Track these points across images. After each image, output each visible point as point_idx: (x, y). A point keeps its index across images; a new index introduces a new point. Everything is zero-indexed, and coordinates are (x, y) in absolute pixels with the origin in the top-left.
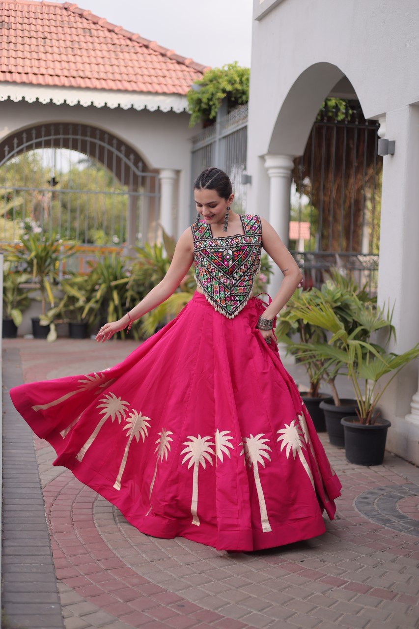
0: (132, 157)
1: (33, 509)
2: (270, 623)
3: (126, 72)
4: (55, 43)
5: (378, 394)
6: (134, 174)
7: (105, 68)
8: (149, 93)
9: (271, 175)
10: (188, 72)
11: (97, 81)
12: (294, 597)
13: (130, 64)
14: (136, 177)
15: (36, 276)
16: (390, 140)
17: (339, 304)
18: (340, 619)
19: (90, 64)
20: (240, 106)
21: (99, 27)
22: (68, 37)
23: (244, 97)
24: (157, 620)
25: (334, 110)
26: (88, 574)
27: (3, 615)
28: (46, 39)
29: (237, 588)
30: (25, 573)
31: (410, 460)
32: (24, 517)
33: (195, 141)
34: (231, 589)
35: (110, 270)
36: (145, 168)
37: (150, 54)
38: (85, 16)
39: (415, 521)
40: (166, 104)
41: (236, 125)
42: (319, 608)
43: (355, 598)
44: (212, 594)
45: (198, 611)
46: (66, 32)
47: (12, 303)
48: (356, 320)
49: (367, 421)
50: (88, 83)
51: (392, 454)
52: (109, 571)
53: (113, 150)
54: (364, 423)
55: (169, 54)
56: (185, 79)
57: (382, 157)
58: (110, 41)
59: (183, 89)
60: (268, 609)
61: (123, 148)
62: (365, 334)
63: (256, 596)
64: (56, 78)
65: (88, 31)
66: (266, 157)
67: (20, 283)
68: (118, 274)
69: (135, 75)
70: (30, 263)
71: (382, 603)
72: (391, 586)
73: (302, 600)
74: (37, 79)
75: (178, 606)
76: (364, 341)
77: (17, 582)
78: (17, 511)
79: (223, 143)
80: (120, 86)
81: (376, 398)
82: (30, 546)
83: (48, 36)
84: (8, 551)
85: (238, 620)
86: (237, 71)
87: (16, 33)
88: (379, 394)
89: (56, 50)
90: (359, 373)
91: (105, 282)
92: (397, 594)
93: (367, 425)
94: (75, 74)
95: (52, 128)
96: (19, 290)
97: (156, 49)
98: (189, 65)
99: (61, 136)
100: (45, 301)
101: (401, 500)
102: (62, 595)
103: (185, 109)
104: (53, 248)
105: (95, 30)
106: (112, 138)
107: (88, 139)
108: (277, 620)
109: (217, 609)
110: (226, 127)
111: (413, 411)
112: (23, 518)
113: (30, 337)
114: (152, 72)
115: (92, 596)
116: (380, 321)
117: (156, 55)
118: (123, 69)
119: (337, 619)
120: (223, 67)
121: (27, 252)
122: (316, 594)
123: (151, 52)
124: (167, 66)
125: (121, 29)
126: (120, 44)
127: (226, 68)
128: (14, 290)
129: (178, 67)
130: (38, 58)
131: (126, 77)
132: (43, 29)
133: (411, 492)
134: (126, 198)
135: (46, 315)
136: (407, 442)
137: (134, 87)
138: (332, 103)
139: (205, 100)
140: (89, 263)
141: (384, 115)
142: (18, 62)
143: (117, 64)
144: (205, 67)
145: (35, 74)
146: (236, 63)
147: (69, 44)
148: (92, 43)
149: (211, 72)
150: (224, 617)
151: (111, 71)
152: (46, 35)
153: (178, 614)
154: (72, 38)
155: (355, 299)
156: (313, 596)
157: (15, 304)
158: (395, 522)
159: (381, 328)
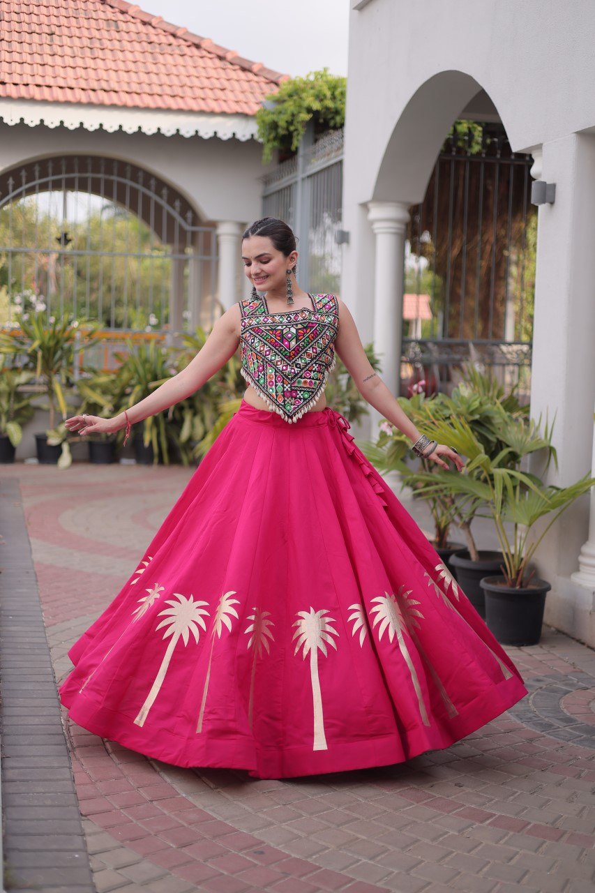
0: (177, 204)
1: (45, 714)
2: (386, 876)
3: (168, 83)
4: (66, 40)
5: (533, 544)
6: (181, 228)
7: (138, 77)
8: (202, 113)
9: (376, 231)
10: (257, 82)
11: (127, 95)
12: (419, 838)
13: (174, 70)
14: (183, 232)
15: (41, 375)
16: (548, 183)
17: (477, 417)
18: (485, 869)
19: (116, 71)
20: (331, 131)
21: (129, 18)
22: (86, 33)
23: (338, 119)
24: (226, 873)
25: (466, 138)
26: (126, 807)
27: (6, 869)
28: (54, 36)
29: (338, 826)
30: (36, 806)
31: (577, 638)
32: (31, 725)
33: (267, 181)
34: (329, 827)
35: (148, 366)
36: (196, 220)
37: (202, 57)
38: (109, 3)
39: (588, 725)
40: (226, 129)
41: (326, 159)
42: (455, 853)
43: (506, 838)
44: (303, 835)
45: (284, 860)
46: (81, 25)
47: (7, 413)
48: (501, 438)
49: (518, 583)
50: (115, 99)
51: (553, 629)
52: (155, 803)
53: (151, 194)
54: (513, 585)
55: (229, 57)
56: (252, 93)
57: (537, 207)
58: (144, 38)
59: (250, 107)
60: (383, 856)
61: (165, 192)
62: (513, 458)
63: (364, 838)
64: (68, 91)
65: (113, 23)
66: (371, 205)
67: (18, 385)
68: (159, 372)
69: (182, 87)
70: (33, 356)
71: (544, 846)
72: (556, 820)
73: (430, 843)
74: (42, 93)
75: (255, 852)
76: (513, 468)
77: (25, 820)
78: (21, 716)
79: (308, 185)
80: (159, 102)
81: (529, 551)
82: (41, 767)
83: (57, 31)
84: (10, 774)
85: (341, 872)
86: (327, 82)
87: (10, 27)
88: (535, 545)
89: (68, 51)
90: (505, 514)
91: (139, 382)
92: (565, 833)
93: (518, 588)
94: (95, 85)
95: (63, 163)
96: (16, 395)
97: (209, 50)
98: (258, 73)
99: (76, 175)
100: (55, 409)
101: (567, 695)
102: (88, 839)
103: (252, 135)
104: (66, 335)
105: (124, 22)
106: (148, 177)
107: (115, 178)
108: (396, 871)
109: (311, 856)
110: (311, 161)
111: (582, 567)
112: (30, 727)
113: (34, 461)
114: (206, 83)
115: (132, 840)
116: (535, 440)
117: (211, 58)
118: (164, 79)
119: (481, 870)
120: (308, 76)
121: (27, 341)
122: (451, 833)
123: (204, 53)
124: (226, 74)
125: (161, 20)
126: (159, 42)
127: (312, 78)
128: (9, 394)
129: (242, 75)
130: (43, 63)
131: (168, 90)
132: (50, 21)
133: (580, 683)
134: (169, 263)
135: (56, 431)
136: (573, 612)
137: (181, 104)
138: (463, 128)
139: (282, 123)
140: (116, 355)
141: (539, 147)
142: (13, 69)
143: (155, 71)
144: (281, 76)
145: (38, 86)
146: (325, 69)
147: (86, 42)
148: (119, 41)
149: (290, 83)
150: (321, 868)
151: (147, 81)
152: (54, 28)
153: (255, 865)
154: (90, 33)
155: (498, 408)
156: (446, 836)
157: (12, 414)
158: (559, 728)
159: (536, 451)
